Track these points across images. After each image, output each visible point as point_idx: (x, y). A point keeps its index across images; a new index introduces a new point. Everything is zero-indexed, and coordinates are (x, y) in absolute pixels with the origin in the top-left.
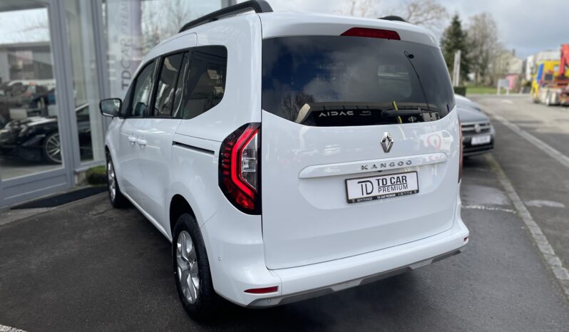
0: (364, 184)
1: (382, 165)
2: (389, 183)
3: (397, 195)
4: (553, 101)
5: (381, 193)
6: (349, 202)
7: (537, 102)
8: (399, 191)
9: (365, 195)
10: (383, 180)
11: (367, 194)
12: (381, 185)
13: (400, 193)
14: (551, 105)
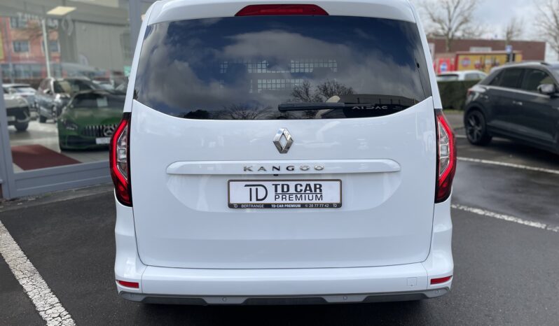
0: (254, 189)
1: (274, 167)
2: (292, 190)
3: (303, 206)
5: (279, 201)
6: (231, 206)
8: (307, 201)
9: (254, 201)
10: (283, 185)
11: (257, 200)
12: (279, 190)
13: (308, 204)
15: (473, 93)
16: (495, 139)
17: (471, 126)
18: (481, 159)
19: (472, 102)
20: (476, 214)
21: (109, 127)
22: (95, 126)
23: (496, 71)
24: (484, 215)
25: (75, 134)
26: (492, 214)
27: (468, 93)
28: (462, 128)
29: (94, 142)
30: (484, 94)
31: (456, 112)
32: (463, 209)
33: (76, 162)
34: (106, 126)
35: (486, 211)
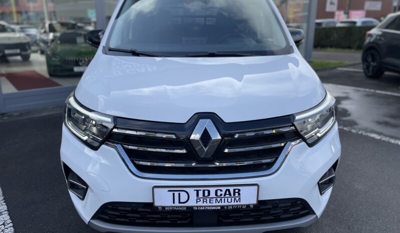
15: (370, 35)
16: (387, 73)
17: (367, 62)
18: (376, 89)
19: (370, 43)
20: (373, 138)
21: (83, 59)
22: (73, 58)
23: (391, 18)
24: (380, 140)
25: (58, 63)
26: (387, 139)
27: (367, 35)
28: (358, 64)
29: (72, 70)
30: (380, 36)
31: (353, 50)
32: (362, 134)
33: (58, 85)
34: (82, 57)
35: (382, 136)
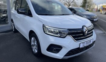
4: (105, 13)
7: (101, 13)
14: (104, 14)
